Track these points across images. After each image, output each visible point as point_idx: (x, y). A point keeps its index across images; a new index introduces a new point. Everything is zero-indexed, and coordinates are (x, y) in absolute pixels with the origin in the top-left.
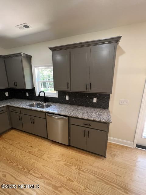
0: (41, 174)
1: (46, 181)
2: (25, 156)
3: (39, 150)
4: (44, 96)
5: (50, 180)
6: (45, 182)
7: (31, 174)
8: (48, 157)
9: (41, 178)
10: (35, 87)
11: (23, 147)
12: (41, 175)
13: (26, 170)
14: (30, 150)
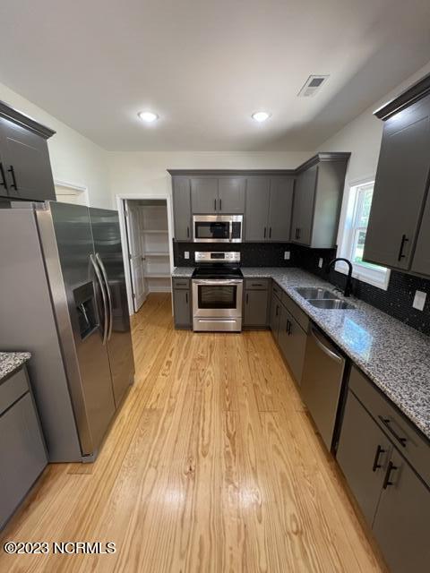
0: (235, 433)
1: (230, 449)
2: (244, 384)
3: (271, 398)
4: (347, 273)
5: (235, 456)
6: (227, 449)
7: (227, 416)
8: (270, 424)
9: (229, 437)
10: (337, 246)
11: (255, 370)
12: (233, 433)
13: (227, 404)
14: (258, 383)
